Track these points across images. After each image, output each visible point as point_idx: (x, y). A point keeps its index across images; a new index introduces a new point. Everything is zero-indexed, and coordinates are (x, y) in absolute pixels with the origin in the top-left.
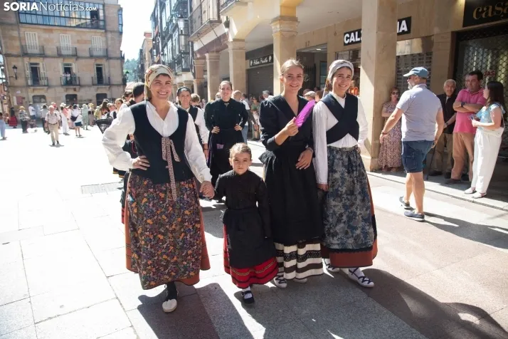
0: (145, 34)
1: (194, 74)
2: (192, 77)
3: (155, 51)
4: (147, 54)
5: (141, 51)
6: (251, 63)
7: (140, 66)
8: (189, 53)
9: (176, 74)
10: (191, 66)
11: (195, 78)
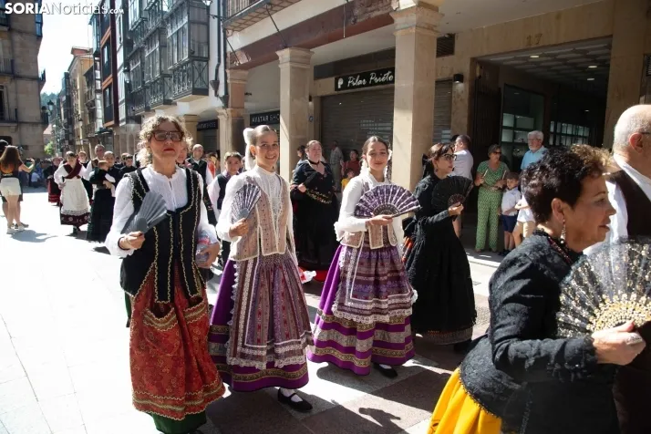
0: (74, 51)
1: (225, 99)
2: (217, 103)
3: (98, 72)
4: (79, 81)
5: (67, 76)
6: (341, 82)
7: (64, 98)
8: (207, 59)
9: (168, 103)
10: (216, 84)
11: (226, 106)
